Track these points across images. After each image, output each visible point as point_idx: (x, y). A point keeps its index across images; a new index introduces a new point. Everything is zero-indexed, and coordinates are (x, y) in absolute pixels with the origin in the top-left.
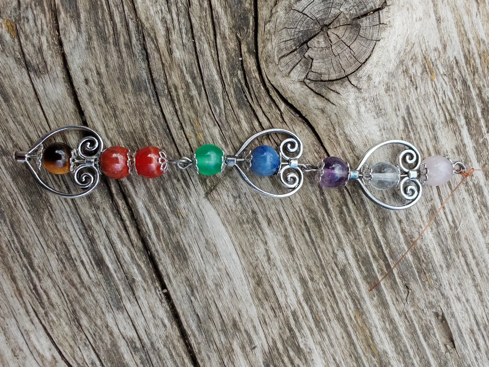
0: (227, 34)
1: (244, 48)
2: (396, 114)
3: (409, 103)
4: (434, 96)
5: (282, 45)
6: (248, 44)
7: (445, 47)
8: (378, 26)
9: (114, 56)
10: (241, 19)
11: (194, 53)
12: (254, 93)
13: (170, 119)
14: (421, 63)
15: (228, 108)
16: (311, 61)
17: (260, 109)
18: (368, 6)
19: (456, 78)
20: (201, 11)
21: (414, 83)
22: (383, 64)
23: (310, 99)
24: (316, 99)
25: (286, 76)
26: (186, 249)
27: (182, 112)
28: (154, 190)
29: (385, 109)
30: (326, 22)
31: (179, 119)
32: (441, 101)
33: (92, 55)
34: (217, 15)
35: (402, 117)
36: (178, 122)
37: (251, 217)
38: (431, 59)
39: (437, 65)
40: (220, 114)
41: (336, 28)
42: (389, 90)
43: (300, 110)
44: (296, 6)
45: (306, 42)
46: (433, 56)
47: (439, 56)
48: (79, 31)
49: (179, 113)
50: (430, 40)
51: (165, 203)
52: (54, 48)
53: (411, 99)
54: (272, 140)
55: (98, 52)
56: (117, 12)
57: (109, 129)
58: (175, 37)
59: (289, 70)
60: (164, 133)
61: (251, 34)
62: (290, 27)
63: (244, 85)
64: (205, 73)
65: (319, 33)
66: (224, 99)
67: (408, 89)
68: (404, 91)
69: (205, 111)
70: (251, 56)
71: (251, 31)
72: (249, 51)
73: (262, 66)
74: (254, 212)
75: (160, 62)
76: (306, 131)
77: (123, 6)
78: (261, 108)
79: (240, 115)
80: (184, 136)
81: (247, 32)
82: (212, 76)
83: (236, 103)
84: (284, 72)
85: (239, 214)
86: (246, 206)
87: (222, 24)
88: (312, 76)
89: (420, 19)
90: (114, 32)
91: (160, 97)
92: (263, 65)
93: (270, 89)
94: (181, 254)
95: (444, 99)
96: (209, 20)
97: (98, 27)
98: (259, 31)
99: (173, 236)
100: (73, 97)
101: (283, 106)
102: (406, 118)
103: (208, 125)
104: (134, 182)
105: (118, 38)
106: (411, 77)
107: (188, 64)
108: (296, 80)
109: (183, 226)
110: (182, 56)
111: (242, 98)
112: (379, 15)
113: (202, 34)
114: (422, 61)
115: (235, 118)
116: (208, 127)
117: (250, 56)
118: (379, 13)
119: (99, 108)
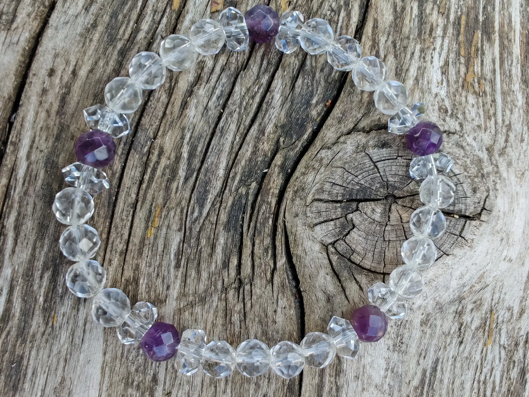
0: (269, 130)
1: (278, 160)
2: (418, 362)
3: (441, 357)
4: (478, 366)
5: (327, 186)
6: (286, 159)
7: (522, 312)
8: (456, 237)
9: (110, 66)
10: (297, 124)
11: (213, 126)
12: (256, 222)
13: (127, 186)
14: (483, 316)
15: (212, 219)
16: (351, 227)
17: (251, 247)
18: (457, 205)
19: (516, 360)
20: (254, 83)
21: (462, 335)
22: (436, 287)
23: (322, 273)
24: (329, 278)
25: (309, 226)
26: (25, 375)
27: (148, 187)
28: (39, 264)
29: (407, 347)
30: (397, 193)
31: (138, 193)
32: (482, 378)
33: (83, 47)
34: (270, 101)
35: (424, 369)
36: (134, 196)
37: (147, 384)
38: (497, 318)
39: (500, 330)
40: (196, 220)
41: (405, 207)
42: (426, 324)
43: (301, 280)
44: (371, 151)
45: (359, 201)
46: (502, 314)
47: (510, 320)
48: (86, 9)
49: (144, 186)
50: (508, 293)
51: (43, 290)
52: (39, 7)
53: (446, 352)
54: (241, 296)
55: (92, 47)
56: (151, 19)
57: (37, 148)
58: (202, 91)
59: (318, 221)
60: (107, 199)
61: (298, 149)
62: (350, 171)
63: (250, 203)
64: (210, 159)
65: (380, 200)
66: (213, 205)
67: (450, 337)
68: (443, 336)
69: (179, 204)
70: (281, 174)
71: (299, 145)
72: (282, 167)
73: (286, 195)
74: (155, 379)
75: (163, 109)
76: (292, 312)
77: (162, 16)
78: (253, 245)
79: (221, 238)
80: (130, 218)
81: (294, 143)
82: (217, 166)
83: (225, 220)
84: (309, 220)
85: (133, 369)
86: (150, 364)
87: (270, 115)
88: (341, 246)
89: (510, 261)
90: (130, 37)
91: (132, 151)
92: (289, 194)
93: (279, 229)
94: (14, 378)
95: (488, 378)
96: (257, 99)
97: (114, 20)
98: (309, 151)
99: (20, 345)
100: (19, 80)
101: (282, 261)
102: (428, 375)
103: (171, 224)
104: (20, 237)
105: (130, 47)
106: (462, 324)
107: (196, 134)
108: (319, 239)
109: (45, 337)
110: (195, 120)
111: (237, 217)
112: (464, 225)
113: (237, 110)
114: (486, 313)
115: (212, 238)
116: (168, 227)
117: (279, 173)
118: (466, 222)
119: (43, 115)
